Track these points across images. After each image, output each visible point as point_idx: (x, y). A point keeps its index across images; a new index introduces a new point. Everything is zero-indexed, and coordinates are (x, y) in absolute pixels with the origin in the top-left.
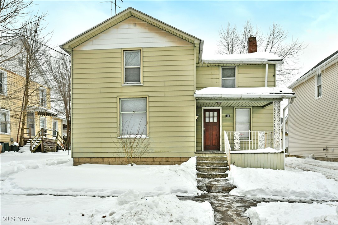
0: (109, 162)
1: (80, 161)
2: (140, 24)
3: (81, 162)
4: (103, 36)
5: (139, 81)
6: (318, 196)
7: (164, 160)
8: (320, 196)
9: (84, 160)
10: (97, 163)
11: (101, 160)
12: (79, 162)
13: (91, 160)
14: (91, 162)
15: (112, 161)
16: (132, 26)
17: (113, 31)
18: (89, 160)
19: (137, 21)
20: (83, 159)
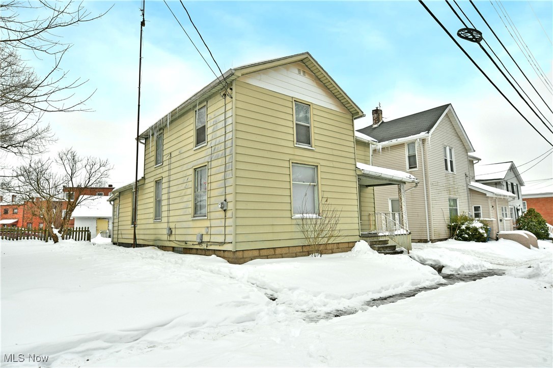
0: (282, 254)
1: (244, 256)
2: (309, 75)
3: (246, 258)
4: (273, 73)
5: (309, 142)
7: (335, 246)
9: (251, 254)
10: (267, 257)
11: (272, 252)
12: (243, 258)
13: (260, 252)
14: (260, 257)
15: (285, 252)
16: (302, 73)
17: (284, 71)
18: (256, 253)
19: (307, 70)
20: (249, 252)
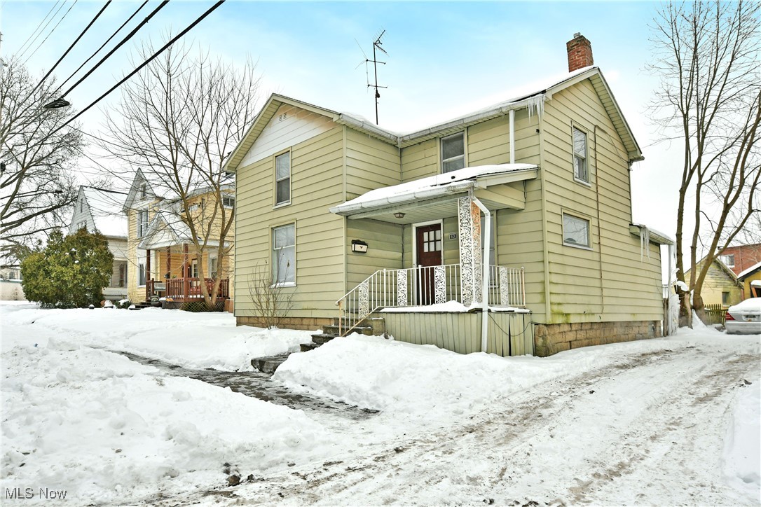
2: (290, 112)
6: (355, 396)
7: (312, 322)
8: (359, 396)
16: (283, 118)
17: (268, 131)
19: (288, 109)
